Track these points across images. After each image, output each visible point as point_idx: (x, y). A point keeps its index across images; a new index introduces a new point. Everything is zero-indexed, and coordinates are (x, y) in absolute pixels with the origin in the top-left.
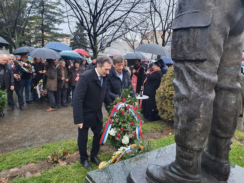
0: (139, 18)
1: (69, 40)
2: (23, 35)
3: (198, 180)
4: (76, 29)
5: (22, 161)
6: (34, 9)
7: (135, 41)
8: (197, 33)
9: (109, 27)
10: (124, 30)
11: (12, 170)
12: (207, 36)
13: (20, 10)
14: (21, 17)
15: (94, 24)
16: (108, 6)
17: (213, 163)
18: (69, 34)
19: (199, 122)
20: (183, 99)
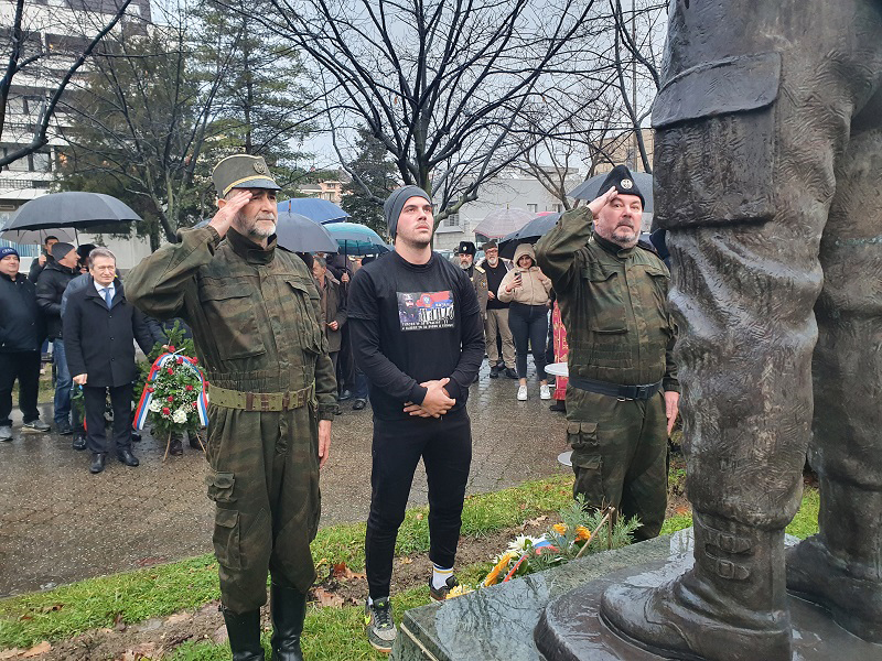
0: (576, 89)
1: (338, 189)
2: (190, 185)
3: (777, 629)
4: (359, 150)
5: (203, 591)
6: (220, 99)
7: (569, 171)
8: (734, 132)
9: (468, 134)
10: (523, 136)
11: (173, 619)
12: (769, 139)
13: (177, 106)
14: (181, 130)
15: (416, 127)
16: (462, 60)
17: (844, 581)
18: (335, 167)
19: (763, 426)
20: (703, 353)
